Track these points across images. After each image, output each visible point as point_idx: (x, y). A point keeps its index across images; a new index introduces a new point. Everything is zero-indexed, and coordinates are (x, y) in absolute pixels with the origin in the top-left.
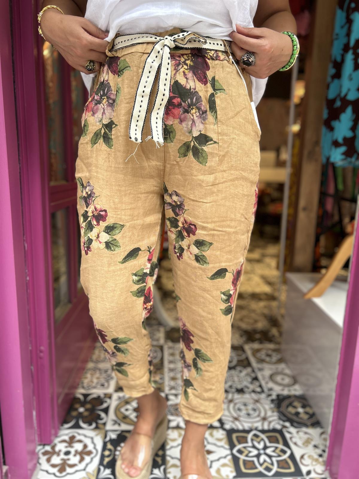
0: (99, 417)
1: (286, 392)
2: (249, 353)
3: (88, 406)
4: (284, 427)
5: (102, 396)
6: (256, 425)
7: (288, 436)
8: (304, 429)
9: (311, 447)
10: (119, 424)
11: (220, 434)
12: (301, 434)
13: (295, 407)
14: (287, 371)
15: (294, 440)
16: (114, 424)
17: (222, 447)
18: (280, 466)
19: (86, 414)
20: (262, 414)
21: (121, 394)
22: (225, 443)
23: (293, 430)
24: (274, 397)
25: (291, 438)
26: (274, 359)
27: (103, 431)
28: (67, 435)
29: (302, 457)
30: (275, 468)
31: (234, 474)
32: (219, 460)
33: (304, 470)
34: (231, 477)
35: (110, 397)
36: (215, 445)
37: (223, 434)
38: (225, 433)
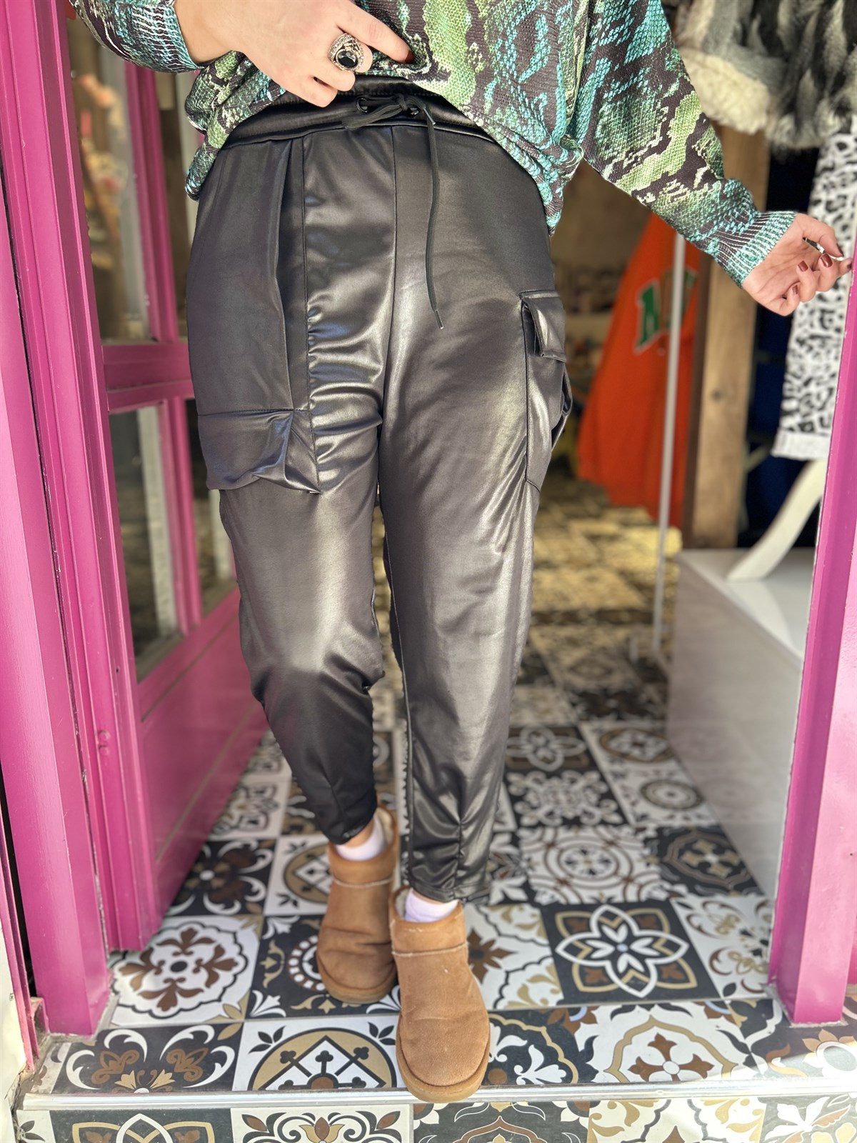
0: (248, 890)
1: (678, 822)
2: (592, 740)
3: (223, 867)
4: (674, 894)
5: (254, 845)
6: (608, 893)
7: (682, 913)
8: (720, 898)
9: (734, 935)
10: (295, 903)
11: (528, 915)
12: (712, 908)
13: (699, 853)
14: (681, 777)
15: (695, 921)
16: (283, 903)
17: (533, 941)
18: (665, 976)
19: (218, 883)
20: (624, 870)
21: (297, 840)
22: (539, 934)
23: (692, 900)
24: (651, 833)
25: (688, 918)
26: (651, 751)
27: (260, 919)
28: (177, 928)
29: (715, 956)
30: (653, 982)
31: (560, 996)
32: (524, 968)
33: (720, 983)
34: (552, 1003)
35: (272, 847)
36: (516, 937)
37: (533, 916)
38: (537, 911)
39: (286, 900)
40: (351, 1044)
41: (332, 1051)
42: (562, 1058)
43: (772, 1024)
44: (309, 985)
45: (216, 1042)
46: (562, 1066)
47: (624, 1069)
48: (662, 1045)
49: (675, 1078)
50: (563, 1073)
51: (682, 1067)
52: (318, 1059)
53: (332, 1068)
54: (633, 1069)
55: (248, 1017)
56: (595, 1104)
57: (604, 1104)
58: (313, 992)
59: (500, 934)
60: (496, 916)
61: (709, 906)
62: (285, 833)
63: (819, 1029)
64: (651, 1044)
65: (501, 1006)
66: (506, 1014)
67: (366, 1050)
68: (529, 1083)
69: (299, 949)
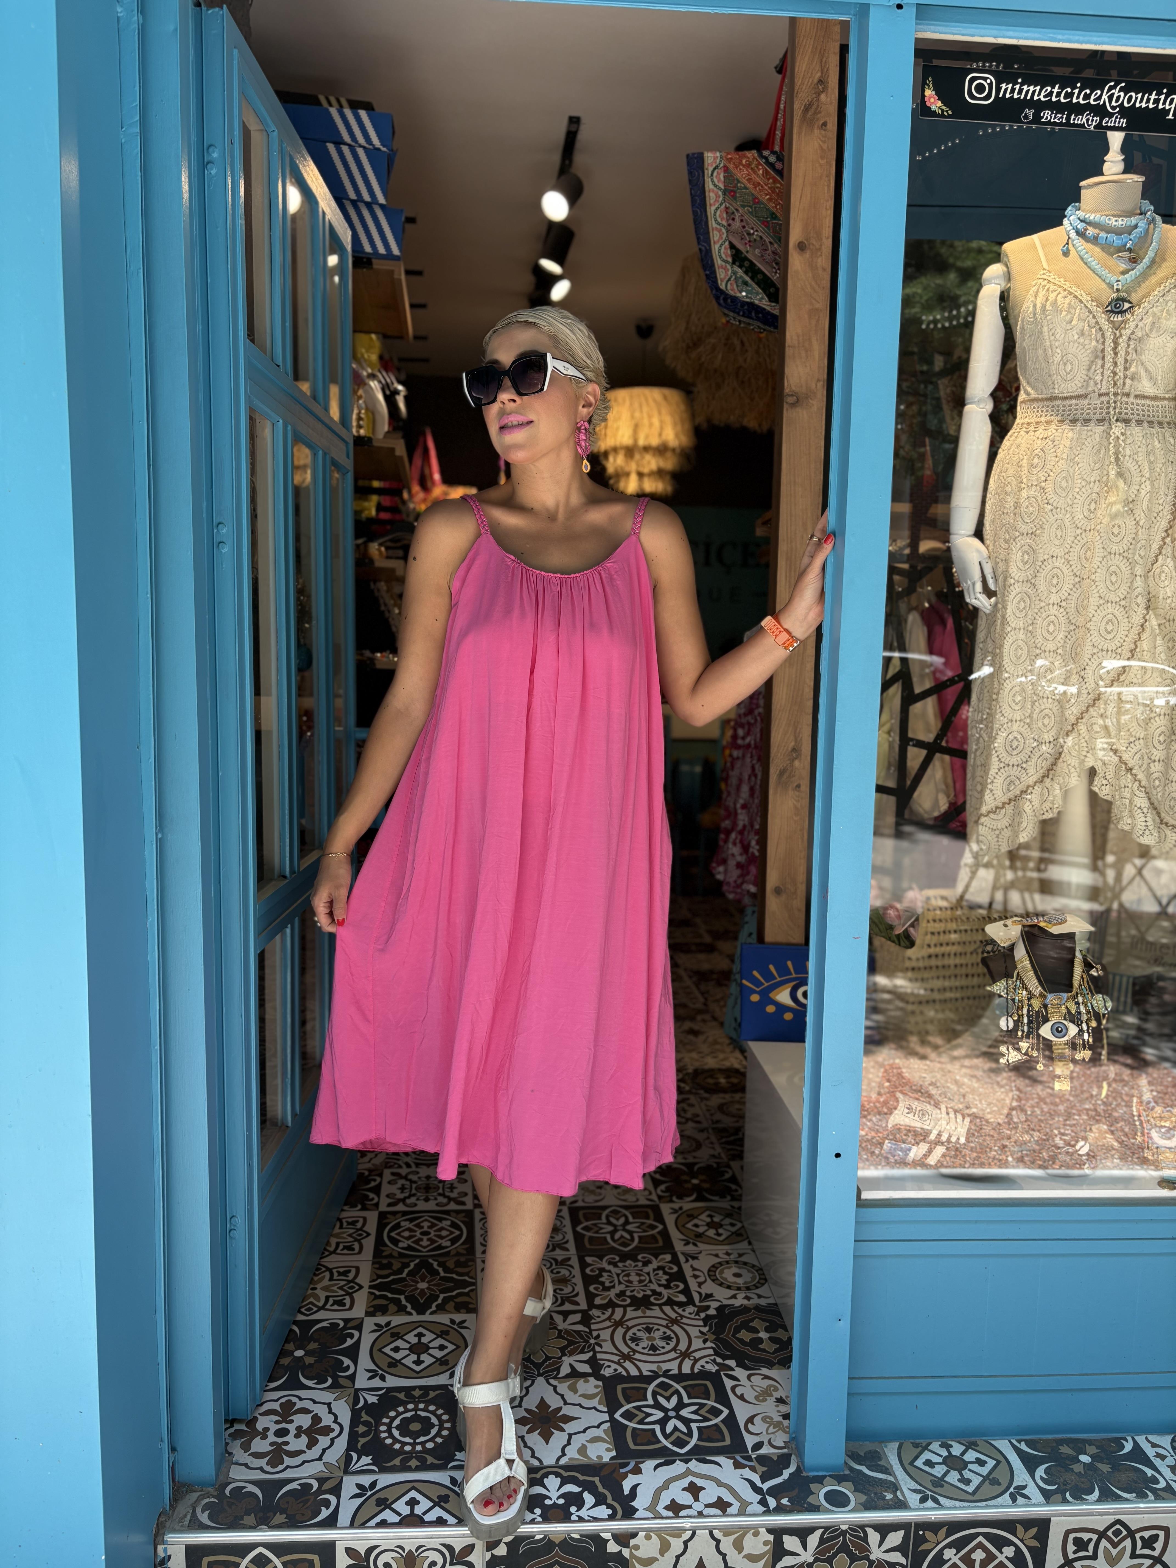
0: (339, 1366)
1: (740, 1301)
2: (670, 1220)
3: (313, 1346)
4: (724, 1367)
5: (342, 1324)
6: (665, 1367)
7: (728, 1383)
8: (765, 1371)
9: (771, 1401)
10: (383, 1378)
11: (592, 1386)
12: (756, 1380)
13: (754, 1330)
14: (749, 1258)
15: (739, 1391)
16: (370, 1378)
17: (595, 1408)
18: (704, 1437)
19: (309, 1360)
20: (683, 1347)
21: (382, 1320)
22: (600, 1403)
23: (739, 1372)
24: (712, 1312)
25: (733, 1389)
26: (725, 1232)
27: (351, 1391)
28: (277, 1401)
29: (751, 1420)
30: (694, 1441)
31: (614, 1453)
32: (584, 1431)
33: (750, 1441)
34: (606, 1459)
35: (359, 1327)
36: (580, 1405)
37: (596, 1387)
38: (600, 1383)
39: (373, 1375)
40: (435, 1493)
41: (419, 1497)
42: (610, 1500)
43: (786, 1474)
44: (397, 1446)
45: (320, 1491)
46: (609, 1506)
47: (660, 1508)
48: (694, 1490)
49: (700, 1514)
50: (610, 1512)
51: (707, 1506)
52: (407, 1503)
53: (418, 1510)
54: (667, 1508)
55: (346, 1472)
56: (634, 1535)
57: (642, 1534)
58: (401, 1452)
59: (566, 1403)
60: (563, 1388)
61: (752, 1378)
62: (368, 1314)
63: (825, 1477)
64: (684, 1489)
65: (563, 1461)
66: (566, 1468)
67: (447, 1496)
68: (581, 1519)
69: (388, 1417)
